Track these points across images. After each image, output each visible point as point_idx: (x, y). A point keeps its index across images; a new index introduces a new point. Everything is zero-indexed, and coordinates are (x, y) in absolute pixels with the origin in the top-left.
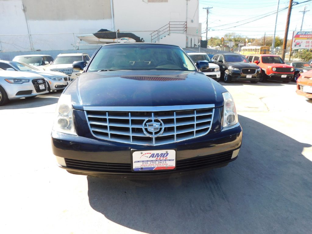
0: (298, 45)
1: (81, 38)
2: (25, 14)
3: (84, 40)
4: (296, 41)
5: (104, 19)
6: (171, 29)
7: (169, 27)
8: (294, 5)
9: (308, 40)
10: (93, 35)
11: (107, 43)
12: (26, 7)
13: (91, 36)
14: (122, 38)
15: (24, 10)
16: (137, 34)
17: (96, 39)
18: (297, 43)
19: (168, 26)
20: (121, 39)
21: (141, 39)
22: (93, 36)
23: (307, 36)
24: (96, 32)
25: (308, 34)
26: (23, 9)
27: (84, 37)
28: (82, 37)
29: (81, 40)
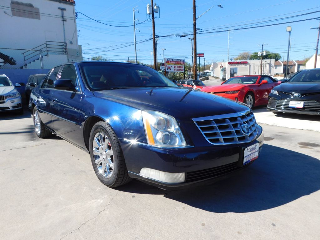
0: (169, 69)
4: (168, 65)
6: (48, 49)
7: (47, 47)
8: (156, 37)
9: (175, 65)
18: (168, 67)
19: (45, 45)
21: (10, 58)
23: (173, 62)
25: (174, 60)
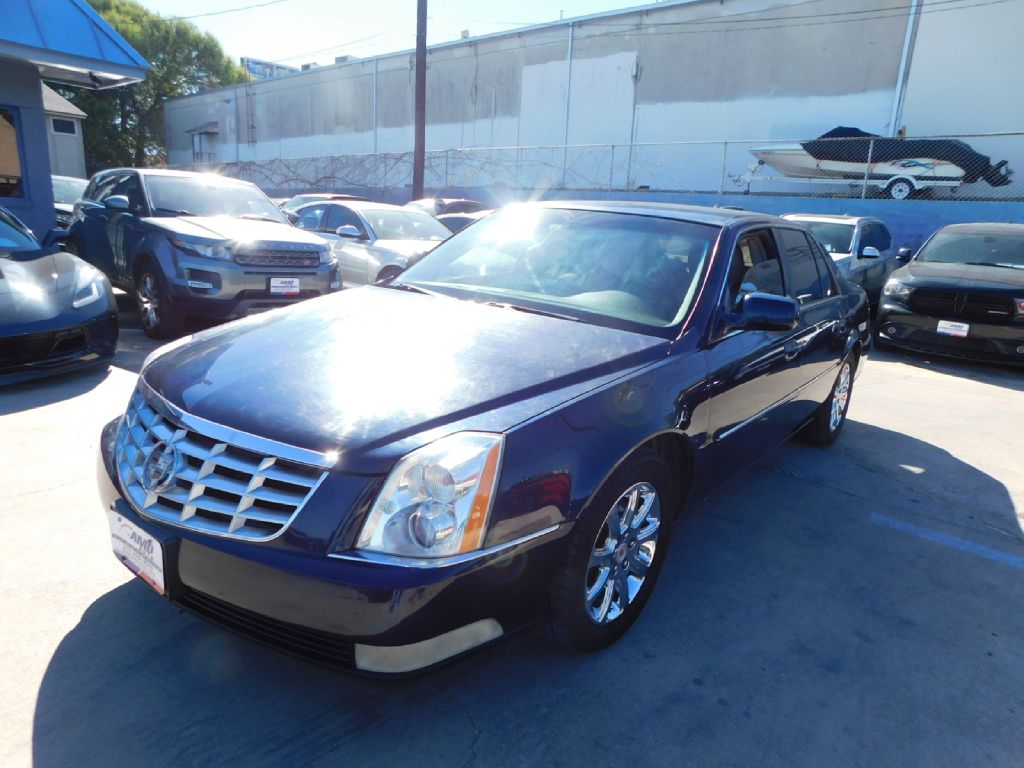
1: (762, 157)
2: (636, 88)
3: (773, 164)
5: (864, 90)
10: (801, 147)
11: (847, 176)
12: (641, 69)
13: (795, 152)
14: (904, 161)
15: (636, 78)
16: (979, 146)
17: (810, 161)
20: (904, 166)
21: (993, 163)
22: (799, 152)
24: (814, 138)
26: (634, 74)
27: (769, 152)
28: (764, 152)
29: (761, 163)
